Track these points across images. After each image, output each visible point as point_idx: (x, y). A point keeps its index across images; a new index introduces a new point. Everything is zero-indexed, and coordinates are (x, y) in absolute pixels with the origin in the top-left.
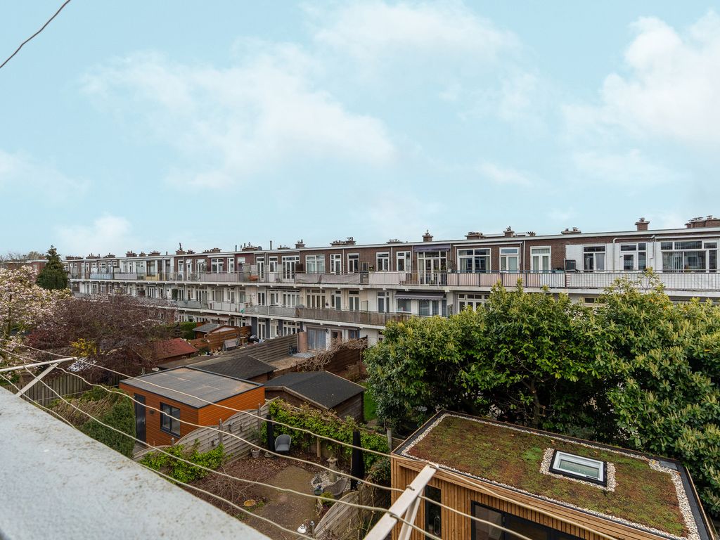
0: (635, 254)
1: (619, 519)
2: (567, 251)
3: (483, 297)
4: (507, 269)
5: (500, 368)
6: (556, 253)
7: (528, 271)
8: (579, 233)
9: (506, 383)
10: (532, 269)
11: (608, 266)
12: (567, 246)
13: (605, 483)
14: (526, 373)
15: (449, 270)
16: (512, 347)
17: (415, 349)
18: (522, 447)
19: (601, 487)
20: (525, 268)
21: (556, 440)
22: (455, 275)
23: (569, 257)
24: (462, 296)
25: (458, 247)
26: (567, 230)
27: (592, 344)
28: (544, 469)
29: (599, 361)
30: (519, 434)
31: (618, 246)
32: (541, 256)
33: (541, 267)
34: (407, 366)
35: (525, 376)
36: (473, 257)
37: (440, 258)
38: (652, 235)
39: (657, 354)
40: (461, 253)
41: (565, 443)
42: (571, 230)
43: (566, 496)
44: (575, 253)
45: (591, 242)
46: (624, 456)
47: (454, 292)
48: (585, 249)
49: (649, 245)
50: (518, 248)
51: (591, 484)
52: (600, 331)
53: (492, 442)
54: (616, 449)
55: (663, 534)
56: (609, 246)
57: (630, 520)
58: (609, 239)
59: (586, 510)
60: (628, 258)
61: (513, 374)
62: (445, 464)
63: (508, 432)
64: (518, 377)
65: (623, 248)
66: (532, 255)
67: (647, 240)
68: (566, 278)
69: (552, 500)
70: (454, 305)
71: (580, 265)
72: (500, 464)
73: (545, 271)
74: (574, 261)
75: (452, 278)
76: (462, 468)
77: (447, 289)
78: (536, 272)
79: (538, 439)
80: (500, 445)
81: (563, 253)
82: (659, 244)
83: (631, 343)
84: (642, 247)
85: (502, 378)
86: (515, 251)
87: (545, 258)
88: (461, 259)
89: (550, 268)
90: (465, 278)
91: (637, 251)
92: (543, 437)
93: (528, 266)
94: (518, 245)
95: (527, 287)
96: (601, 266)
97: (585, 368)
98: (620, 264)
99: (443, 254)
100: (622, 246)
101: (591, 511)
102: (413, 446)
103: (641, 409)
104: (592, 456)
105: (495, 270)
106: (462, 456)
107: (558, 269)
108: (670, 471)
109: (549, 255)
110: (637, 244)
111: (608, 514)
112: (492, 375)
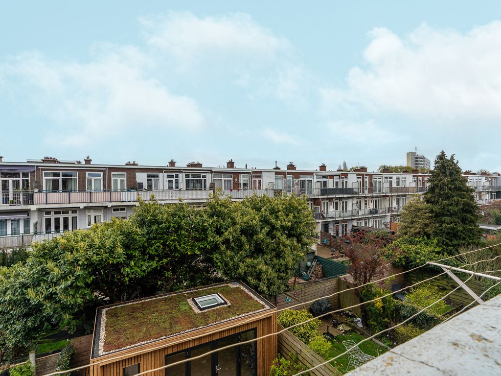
0: (174, 179)
1: (244, 315)
2: (137, 176)
3: (70, 212)
4: (93, 189)
5: (152, 258)
6: (130, 178)
7: (109, 190)
8: (137, 165)
9: (157, 267)
10: (113, 189)
11: (161, 187)
12: (137, 174)
13: (226, 303)
14: (169, 256)
15: (36, 190)
16: (162, 241)
17: (87, 259)
18: (175, 305)
19: (225, 305)
20: (107, 188)
21: (186, 293)
22: (43, 195)
23: (138, 180)
24: (48, 213)
25: (44, 170)
26: (130, 163)
27: (207, 230)
28: (197, 311)
29: (210, 239)
30: (166, 299)
31: (166, 174)
32: (119, 180)
33: (119, 188)
34: (77, 278)
35: (168, 259)
36: (60, 179)
37: (21, 179)
38: (181, 170)
39: (231, 229)
40: (46, 175)
41: (192, 293)
42: (132, 163)
43: (219, 318)
44: (141, 178)
45: (151, 172)
46: (219, 287)
47: (39, 210)
48: (148, 176)
49: (180, 175)
50: (102, 173)
51: (221, 306)
52: (211, 221)
53: (157, 311)
54: (214, 286)
55: (260, 311)
56: (161, 175)
57: (247, 313)
58: (160, 170)
59: (231, 319)
60: (170, 182)
61: (161, 259)
62: (143, 341)
63: (160, 300)
64: (165, 261)
65: (168, 176)
66: (113, 179)
67: (179, 172)
68: (138, 194)
69: (215, 323)
70: (39, 222)
71: (145, 186)
72: (174, 321)
73: (122, 190)
74: (142, 183)
75: (39, 197)
76: (156, 336)
77: (33, 208)
78: (116, 191)
79: (178, 296)
80: (162, 310)
81: (135, 178)
82: (184, 174)
83: (221, 226)
84: (177, 176)
85: (154, 264)
86: (100, 175)
87: (122, 181)
88: (46, 180)
89: (125, 188)
90: (52, 196)
91: (175, 178)
92: (179, 295)
93: (110, 186)
94: (102, 171)
95: (111, 202)
96: (156, 186)
97: (203, 245)
98: (167, 187)
99: (25, 175)
100: (167, 175)
101: (234, 318)
102: (103, 344)
103: (225, 259)
104: (209, 293)
105: (82, 189)
106: (147, 330)
107: (131, 188)
108: (238, 286)
109: (125, 179)
110: (174, 174)
111: (239, 315)
112: (147, 264)
